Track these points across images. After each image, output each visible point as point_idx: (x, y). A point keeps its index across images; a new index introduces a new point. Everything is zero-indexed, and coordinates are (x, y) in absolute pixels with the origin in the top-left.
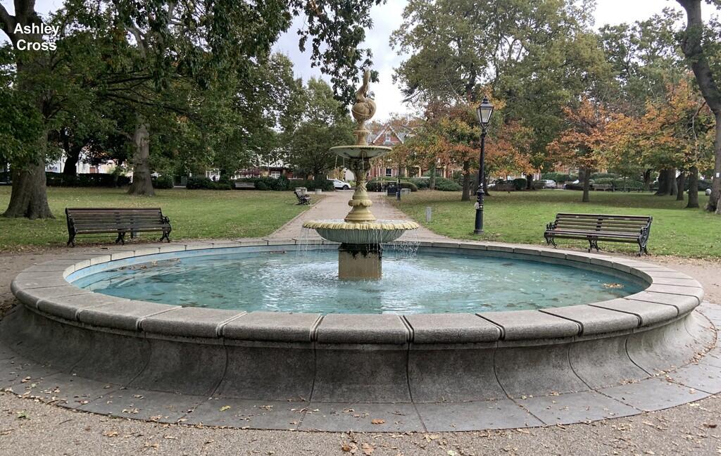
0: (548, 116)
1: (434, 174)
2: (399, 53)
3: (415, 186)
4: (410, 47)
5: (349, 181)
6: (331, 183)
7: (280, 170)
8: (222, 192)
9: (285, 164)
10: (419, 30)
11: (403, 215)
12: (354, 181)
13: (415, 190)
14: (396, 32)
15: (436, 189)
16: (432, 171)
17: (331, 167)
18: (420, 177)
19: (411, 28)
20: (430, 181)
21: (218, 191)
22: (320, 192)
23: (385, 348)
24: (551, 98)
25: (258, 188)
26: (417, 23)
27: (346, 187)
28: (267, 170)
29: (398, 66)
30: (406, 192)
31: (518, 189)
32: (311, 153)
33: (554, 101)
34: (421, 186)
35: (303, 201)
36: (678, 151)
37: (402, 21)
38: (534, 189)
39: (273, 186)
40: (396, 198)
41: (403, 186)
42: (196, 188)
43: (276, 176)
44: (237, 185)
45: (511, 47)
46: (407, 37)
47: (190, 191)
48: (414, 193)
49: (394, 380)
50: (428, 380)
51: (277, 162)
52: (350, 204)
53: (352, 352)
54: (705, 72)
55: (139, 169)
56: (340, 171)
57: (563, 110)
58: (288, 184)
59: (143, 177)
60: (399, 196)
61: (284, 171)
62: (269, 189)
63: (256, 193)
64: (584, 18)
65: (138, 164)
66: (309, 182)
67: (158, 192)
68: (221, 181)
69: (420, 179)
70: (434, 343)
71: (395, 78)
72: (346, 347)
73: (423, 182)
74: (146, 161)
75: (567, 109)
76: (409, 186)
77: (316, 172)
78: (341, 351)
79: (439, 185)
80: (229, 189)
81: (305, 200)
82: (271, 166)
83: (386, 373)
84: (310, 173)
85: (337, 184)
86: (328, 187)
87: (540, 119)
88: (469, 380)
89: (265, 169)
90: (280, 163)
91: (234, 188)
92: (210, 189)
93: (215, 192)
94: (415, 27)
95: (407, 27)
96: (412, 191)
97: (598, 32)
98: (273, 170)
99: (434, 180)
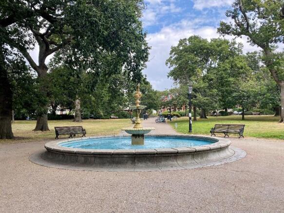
2: (169, 67)
7: (128, 111)
10: (176, 58)
14: (168, 60)
15: (188, 116)
19: (173, 58)
20: (186, 113)
21: (105, 120)
25: (119, 118)
26: (175, 56)
29: (169, 72)
30: (175, 118)
37: (170, 56)
45: (211, 63)
55: (77, 112)
58: (130, 116)
59: (78, 115)
62: (123, 118)
67: (83, 120)
71: (168, 77)
73: (183, 113)
74: (79, 110)
76: (177, 115)
82: (125, 109)
96: (178, 117)
97: (246, 55)
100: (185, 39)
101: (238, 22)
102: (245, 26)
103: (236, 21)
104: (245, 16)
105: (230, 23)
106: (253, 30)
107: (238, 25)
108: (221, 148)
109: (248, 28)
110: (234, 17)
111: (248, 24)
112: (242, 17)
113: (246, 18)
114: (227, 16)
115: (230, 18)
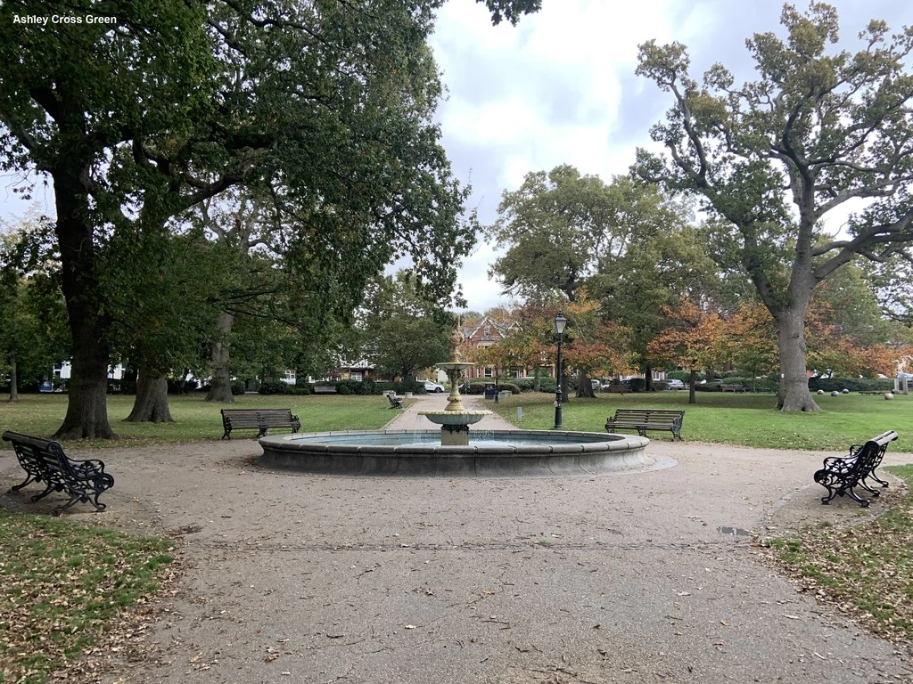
0: (647, 315)
1: (540, 373)
2: (494, 249)
3: (518, 388)
4: (506, 242)
5: (442, 383)
6: (422, 385)
7: (362, 371)
8: (301, 397)
9: (369, 365)
10: (515, 225)
11: (497, 416)
12: (448, 383)
13: (518, 393)
14: (491, 228)
15: (541, 390)
16: (537, 371)
17: (422, 368)
18: (524, 377)
19: (507, 223)
20: (535, 381)
21: (296, 396)
22: (410, 396)
23: (466, 456)
24: (649, 297)
25: (339, 392)
26: (513, 218)
27: (438, 390)
28: (347, 371)
29: (494, 262)
30: (506, 395)
31: (635, 391)
32: (399, 352)
33: (652, 300)
34: (524, 388)
35: (396, 404)
36: (767, 351)
37: (498, 217)
38: (653, 390)
39: (357, 389)
40: (494, 400)
41: (503, 388)
42: (271, 393)
43: (358, 378)
44: (317, 389)
45: (610, 243)
46: (503, 232)
47: (265, 397)
48: (515, 395)
49: (470, 470)
50: (484, 470)
51: (361, 363)
52: (448, 399)
53: (452, 458)
54: (764, 283)
55: (219, 373)
56: (432, 371)
57: (662, 309)
58: (373, 387)
59: (222, 382)
60: (497, 398)
61: (367, 373)
62: (351, 393)
63: (339, 398)
64: (685, 213)
65: (218, 369)
66: (397, 384)
68: (297, 385)
69: (523, 380)
70: (485, 454)
71: (490, 274)
72: (449, 456)
73: (526, 383)
74: (226, 365)
75: (666, 308)
76: (510, 388)
77: (405, 373)
78: (447, 458)
79: (544, 386)
80: (308, 394)
81: (398, 404)
82: (354, 366)
83: (466, 467)
84: (396, 375)
85: (429, 386)
86: (419, 389)
87: (639, 317)
88: (502, 470)
89: (347, 370)
90: (364, 364)
91: (313, 392)
92: (286, 394)
93: (292, 397)
94: (511, 222)
95: (503, 221)
96: (514, 393)
98: (355, 371)
99: (539, 381)
100: (542, 174)
101: (679, 155)
102: (696, 168)
103: (674, 154)
104: (697, 144)
105: (662, 155)
106: (716, 178)
107: (679, 162)
108: (628, 448)
109: (702, 173)
110: (670, 143)
111: (704, 166)
112: (690, 144)
113: (700, 150)
114: (654, 138)
115: (662, 143)
